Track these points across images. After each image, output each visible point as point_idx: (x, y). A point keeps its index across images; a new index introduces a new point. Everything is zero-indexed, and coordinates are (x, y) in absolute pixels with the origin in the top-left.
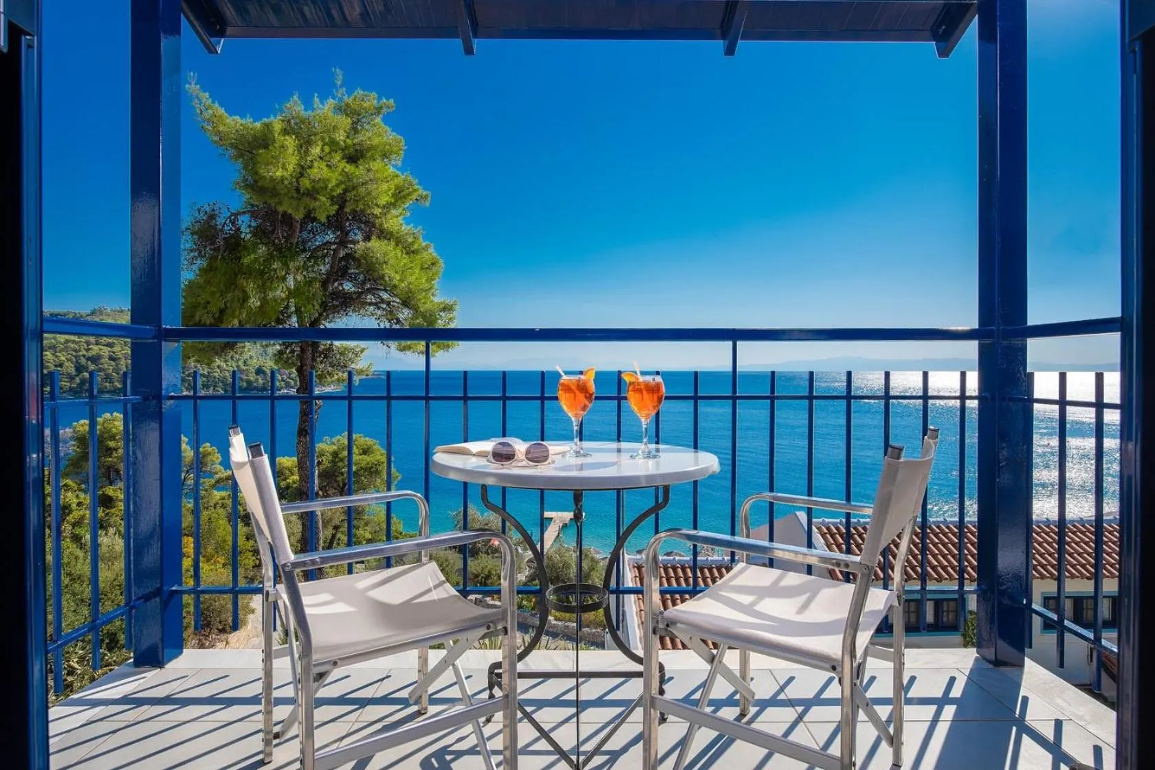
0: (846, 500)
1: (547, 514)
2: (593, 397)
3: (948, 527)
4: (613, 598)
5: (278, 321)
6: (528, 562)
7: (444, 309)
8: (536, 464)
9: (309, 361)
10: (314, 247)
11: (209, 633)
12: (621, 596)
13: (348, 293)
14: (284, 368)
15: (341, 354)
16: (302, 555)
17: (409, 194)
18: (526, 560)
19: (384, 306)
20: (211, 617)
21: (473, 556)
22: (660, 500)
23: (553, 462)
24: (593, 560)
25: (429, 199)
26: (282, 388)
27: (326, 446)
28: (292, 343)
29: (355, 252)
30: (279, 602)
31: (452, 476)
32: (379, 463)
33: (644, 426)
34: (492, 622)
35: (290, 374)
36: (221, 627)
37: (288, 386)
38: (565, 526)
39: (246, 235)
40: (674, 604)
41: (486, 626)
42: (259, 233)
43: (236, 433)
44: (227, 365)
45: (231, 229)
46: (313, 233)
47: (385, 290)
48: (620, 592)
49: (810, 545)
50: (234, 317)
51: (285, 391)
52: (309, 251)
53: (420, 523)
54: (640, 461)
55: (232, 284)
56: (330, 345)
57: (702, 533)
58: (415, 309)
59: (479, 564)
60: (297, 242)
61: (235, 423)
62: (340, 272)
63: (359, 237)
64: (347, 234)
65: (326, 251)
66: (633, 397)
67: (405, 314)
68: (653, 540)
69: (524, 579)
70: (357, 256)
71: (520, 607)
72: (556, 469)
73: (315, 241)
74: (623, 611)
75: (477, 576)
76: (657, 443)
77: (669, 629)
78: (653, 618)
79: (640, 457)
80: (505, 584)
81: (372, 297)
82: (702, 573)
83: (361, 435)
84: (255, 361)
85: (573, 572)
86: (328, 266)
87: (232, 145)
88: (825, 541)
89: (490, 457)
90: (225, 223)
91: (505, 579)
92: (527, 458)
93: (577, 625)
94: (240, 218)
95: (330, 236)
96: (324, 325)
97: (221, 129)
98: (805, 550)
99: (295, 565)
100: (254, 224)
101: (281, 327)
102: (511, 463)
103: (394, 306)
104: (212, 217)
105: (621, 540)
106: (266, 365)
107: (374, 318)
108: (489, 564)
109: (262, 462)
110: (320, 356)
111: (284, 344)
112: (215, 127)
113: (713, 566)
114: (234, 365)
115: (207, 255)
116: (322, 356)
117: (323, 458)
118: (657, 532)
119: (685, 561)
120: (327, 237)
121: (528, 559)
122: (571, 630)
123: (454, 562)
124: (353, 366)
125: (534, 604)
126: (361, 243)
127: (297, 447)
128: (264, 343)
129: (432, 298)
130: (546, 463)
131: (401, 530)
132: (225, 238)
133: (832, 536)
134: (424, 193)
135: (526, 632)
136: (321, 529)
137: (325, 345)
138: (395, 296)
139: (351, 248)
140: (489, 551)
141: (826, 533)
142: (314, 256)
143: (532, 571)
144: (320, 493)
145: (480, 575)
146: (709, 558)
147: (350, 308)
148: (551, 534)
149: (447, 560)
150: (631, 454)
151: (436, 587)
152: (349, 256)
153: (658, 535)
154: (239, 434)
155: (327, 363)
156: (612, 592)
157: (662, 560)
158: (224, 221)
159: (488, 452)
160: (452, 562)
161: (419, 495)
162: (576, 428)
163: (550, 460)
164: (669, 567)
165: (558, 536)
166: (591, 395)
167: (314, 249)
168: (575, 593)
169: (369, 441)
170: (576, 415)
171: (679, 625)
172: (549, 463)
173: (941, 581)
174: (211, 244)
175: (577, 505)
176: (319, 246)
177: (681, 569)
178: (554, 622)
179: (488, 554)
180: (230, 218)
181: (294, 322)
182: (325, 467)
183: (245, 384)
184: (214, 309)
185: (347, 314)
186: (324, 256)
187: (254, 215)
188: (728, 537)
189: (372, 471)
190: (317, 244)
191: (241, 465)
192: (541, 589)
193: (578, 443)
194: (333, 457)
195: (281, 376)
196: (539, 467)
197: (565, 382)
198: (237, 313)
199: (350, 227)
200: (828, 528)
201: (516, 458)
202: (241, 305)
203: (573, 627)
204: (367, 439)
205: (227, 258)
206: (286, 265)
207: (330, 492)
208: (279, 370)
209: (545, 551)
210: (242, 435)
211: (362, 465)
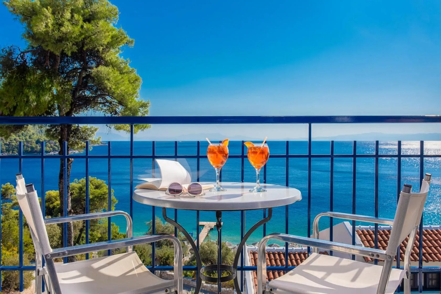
0: (375, 216)
1: (201, 223)
2: (228, 156)
3: (432, 231)
4: (239, 272)
5: (48, 113)
6: (190, 250)
7: (142, 106)
8: (195, 195)
9: (65, 136)
10: (68, 71)
11: (9, 291)
12: (244, 271)
13: (87, 97)
14: (52, 140)
15: (83, 132)
16: (57, 249)
17: (122, 40)
18: (189, 249)
19: (108, 104)
20: (10, 282)
21: (159, 247)
22: (267, 216)
23: (205, 194)
24: (227, 249)
25: (134, 43)
26: (51, 151)
27: (75, 184)
28: (56, 126)
29: (92, 74)
30: (45, 275)
31: (146, 202)
32: (105, 194)
33: (257, 173)
34: (168, 288)
35: (55, 143)
36: (16, 287)
37: (54, 150)
38: (212, 229)
39: (30, 64)
40: (275, 278)
41: (165, 290)
42: (37, 63)
43: (20, 178)
44: (20, 138)
45: (21, 61)
46: (68, 63)
47: (108, 95)
48: (243, 269)
49: (354, 243)
50: (21, 111)
51: (53, 153)
52: (66, 73)
53: (127, 230)
54: (255, 193)
55: (20, 92)
56: (77, 127)
57: (292, 236)
58: (126, 106)
59: (162, 251)
60: (59, 69)
61: (20, 172)
62: (83, 85)
63: (94, 65)
64: (87, 63)
65: (75, 73)
66: (251, 156)
67: (120, 109)
68: (262, 240)
69: (188, 260)
70: (92, 75)
71: (186, 276)
72: (207, 198)
73: (69, 67)
74: (245, 278)
75: (161, 258)
76: (265, 182)
77: (272, 292)
78: (263, 286)
79: (255, 191)
80: (176, 265)
81: (101, 99)
82: (290, 257)
83: (95, 178)
84: (35, 136)
85: (216, 256)
86: (76, 82)
87: (21, 13)
88: (361, 238)
89: (168, 191)
90: (17, 58)
91: (176, 263)
92: (189, 192)
93: (218, 286)
94: (27, 55)
95: (77, 65)
96: (74, 115)
97: (14, 4)
98: (351, 246)
99: (53, 255)
100: (34, 58)
101: (49, 116)
102: (179, 195)
103: (114, 104)
104: (10, 54)
105: (244, 239)
106: (41, 138)
107: (102, 111)
108: (169, 251)
109: (33, 195)
110: (72, 133)
111: (51, 126)
112: (11, 3)
113: (297, 253)
114: (24, 138)
115: (7, 76)
116: (73, 133)
117: (74, 191)
118: (265, 235)
119: (280, 250)
120: (76, 65)
121: (190, 248)
122: (214, 289)
123: (148, 250)
124: (90, 138)
125: (194, 274)
126: (94, 68)
127: (59, 185)
128: (40, 125)
129: (135, 99)
130: (201, 194)
131: (118, 232)
132: (17, 66)
133: (365, 236)
134: (131, 40)
135: (189, 290)
136: (72, 231)
137: (75, 127)
138: (115, 98)
139: (89, 71)
140: (168, 244)
141: (361, 234)
142: (69, 76)
143: (193, 255)
144: (72, 211)
145: (163, 257)
146: (294, 248)
147: (89, 105)
148: (203, 234)
149: (144, 249)
150: (250, 189)
151: (137, 268)
152: (88, 76)
153: (266, 237)
154: (22, 178)
155: (76, 137)
156: (239, 269)
157: (267, 249)
158: (17, 56)
159: (166, 189)
160: (147, 250)
161: (126, 213)
162: (218, 174)
163: (202, 193)
164: (271, 253)
165: (207, 235)
166: (226, 155)
167: (68, 72)
168: (217, 270)
169: (99, 181)
170: (217, 167)
171: (278, 290)
172: (202, 195)
173: (428, 262)
174: (9, 70)
175: (218, 220)
176: (71, 71)
177: (278, 254)
178: (205, 284)
179: (168, 246)
180: (20, 54)
181: (56, 113)
182: (74, 196)
183: (30, 149)
184: (11, 107)
185: (87, 109)
186: (74, 76)
187: (34, 53)
188: (306, 238)
189: (101, 198)
190: (70, 69)
191: (22, 197)
192: (197, 268)
193: (219, 183)
194: (80, 190)
195: (50, 144)
196: (196, 197)
197: (212, 148)
198: (23, 109)
199: (88, 59)
200: (362, 231)
201: (183, 192)
202: (26, 104)
203: (216, 287)
204: (99, 180)
205: (18, 77)
206: (52, 82)
207: (78, 211)
208: (49, 141)
209: (200, 244)
210: (23, 179)
211: (96, 195)
